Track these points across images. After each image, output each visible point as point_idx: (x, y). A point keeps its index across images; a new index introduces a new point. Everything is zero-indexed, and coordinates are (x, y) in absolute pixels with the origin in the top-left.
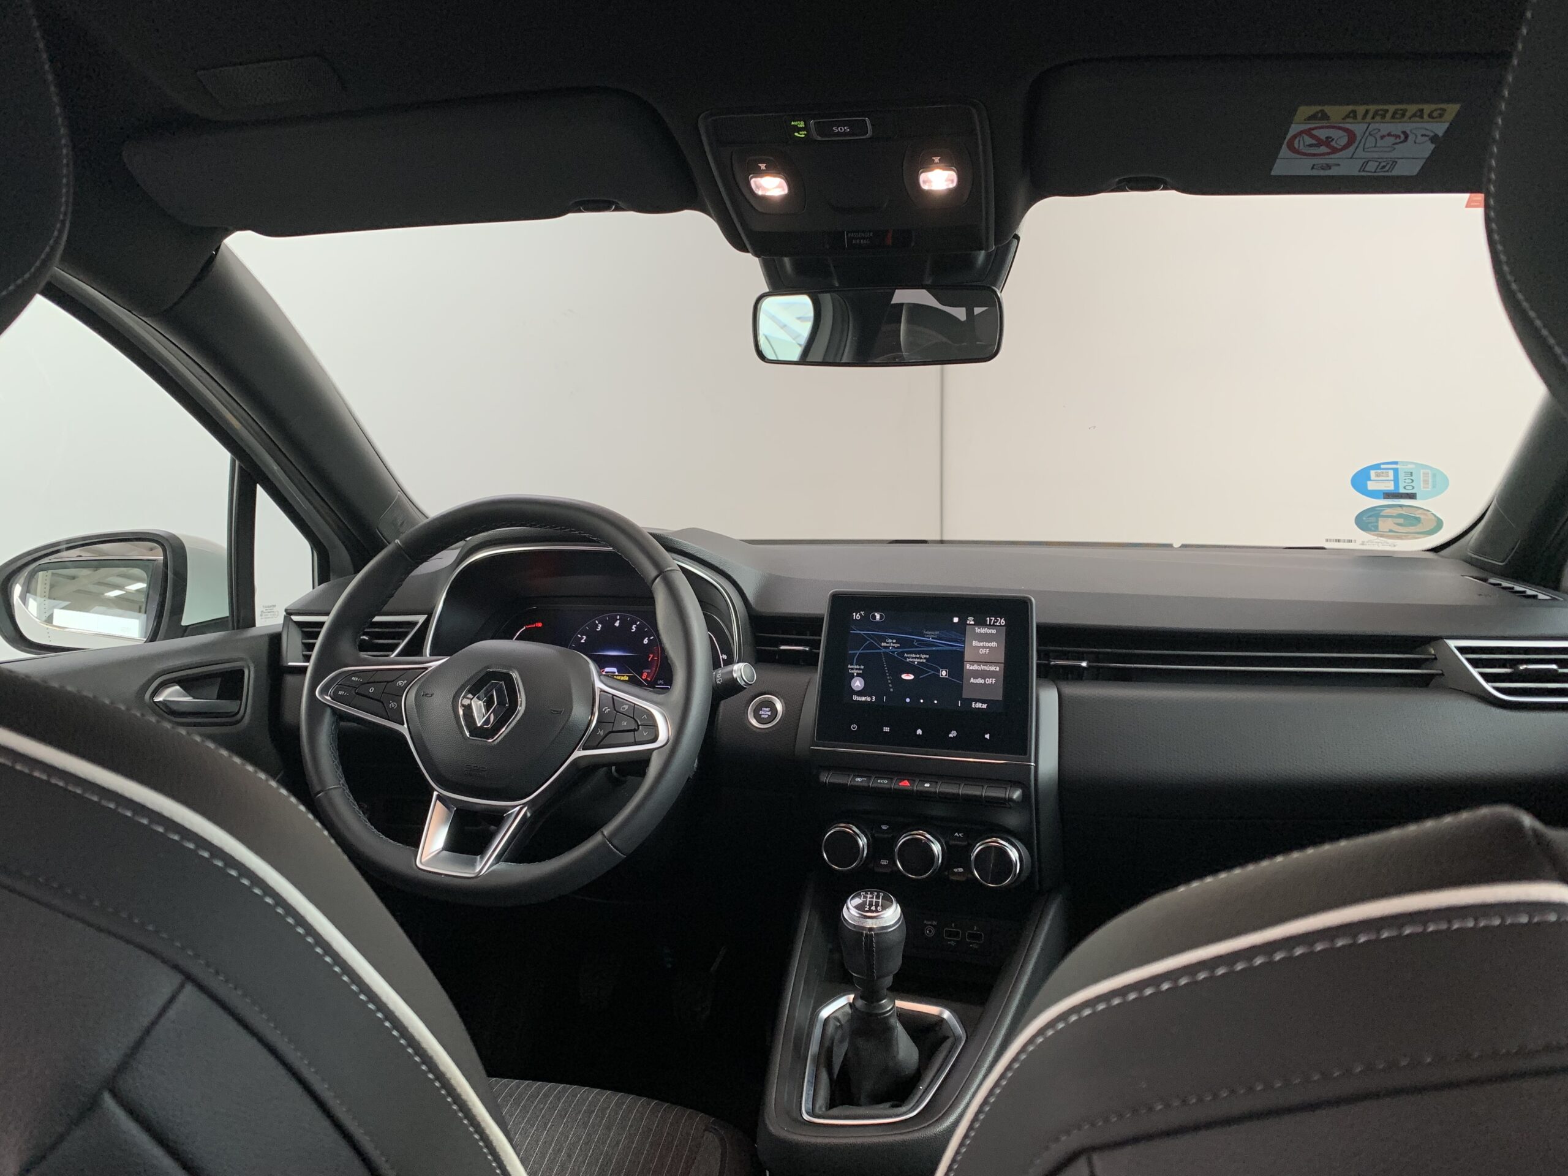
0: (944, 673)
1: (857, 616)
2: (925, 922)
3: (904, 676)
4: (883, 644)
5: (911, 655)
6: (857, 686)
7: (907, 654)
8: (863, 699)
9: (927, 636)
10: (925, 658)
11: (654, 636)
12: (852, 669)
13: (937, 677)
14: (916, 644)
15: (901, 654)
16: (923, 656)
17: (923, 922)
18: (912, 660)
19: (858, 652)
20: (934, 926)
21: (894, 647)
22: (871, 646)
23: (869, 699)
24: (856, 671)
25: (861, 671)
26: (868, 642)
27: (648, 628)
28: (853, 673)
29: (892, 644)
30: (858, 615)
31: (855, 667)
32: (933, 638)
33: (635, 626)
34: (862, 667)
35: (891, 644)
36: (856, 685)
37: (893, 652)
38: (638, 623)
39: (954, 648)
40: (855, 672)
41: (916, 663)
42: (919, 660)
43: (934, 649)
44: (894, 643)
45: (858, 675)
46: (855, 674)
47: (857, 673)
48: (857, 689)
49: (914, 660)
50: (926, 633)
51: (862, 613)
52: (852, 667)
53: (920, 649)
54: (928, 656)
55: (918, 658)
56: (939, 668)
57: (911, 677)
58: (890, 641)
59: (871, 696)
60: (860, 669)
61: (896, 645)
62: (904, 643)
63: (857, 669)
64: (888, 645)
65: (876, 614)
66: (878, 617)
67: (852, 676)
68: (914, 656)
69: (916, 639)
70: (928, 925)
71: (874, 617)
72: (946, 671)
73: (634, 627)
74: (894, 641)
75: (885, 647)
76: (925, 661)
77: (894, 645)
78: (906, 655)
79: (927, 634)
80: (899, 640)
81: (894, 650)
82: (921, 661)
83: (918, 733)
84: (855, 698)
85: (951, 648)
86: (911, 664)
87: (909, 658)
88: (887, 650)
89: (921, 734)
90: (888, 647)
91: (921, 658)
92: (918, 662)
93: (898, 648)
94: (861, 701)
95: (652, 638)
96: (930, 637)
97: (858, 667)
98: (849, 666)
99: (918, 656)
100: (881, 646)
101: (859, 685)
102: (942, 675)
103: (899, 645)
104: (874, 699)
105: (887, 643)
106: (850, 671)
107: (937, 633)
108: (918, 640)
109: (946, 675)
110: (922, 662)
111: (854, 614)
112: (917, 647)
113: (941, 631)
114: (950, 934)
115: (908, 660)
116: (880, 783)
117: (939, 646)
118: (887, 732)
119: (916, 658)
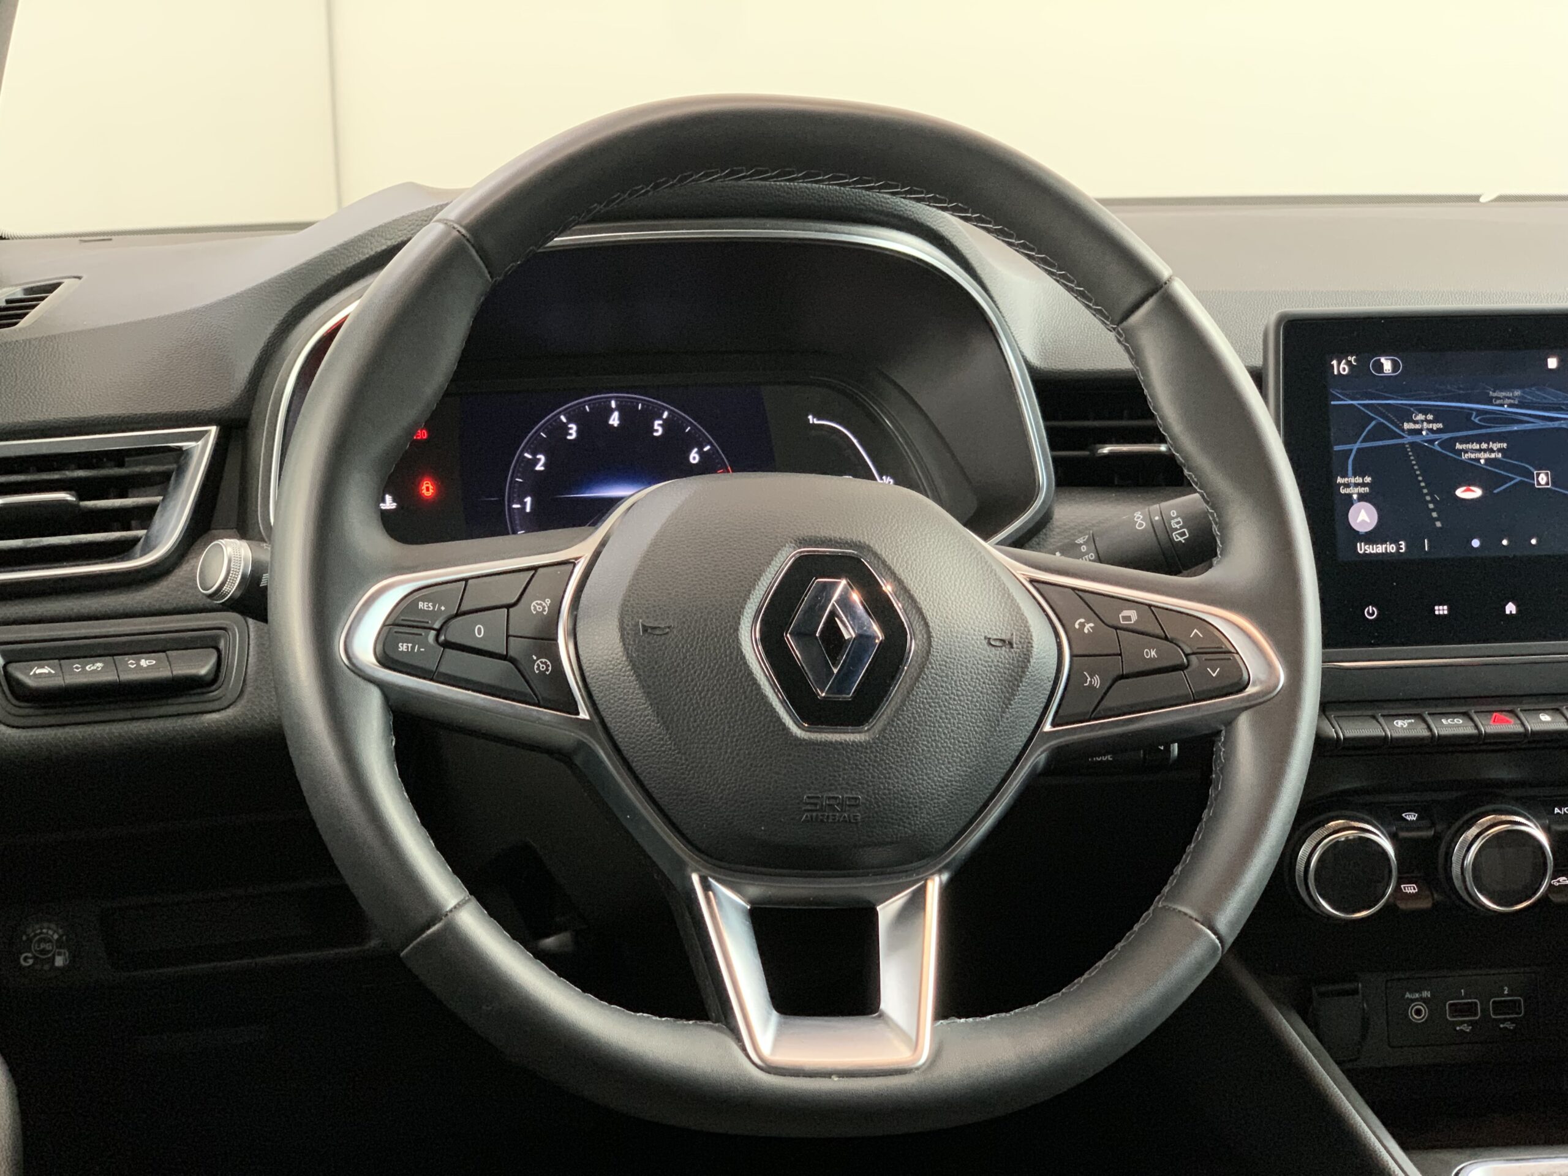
0: (1543, 479)
1: (1341, 368)
2: (1408, 995)
3: (1461, 493)
4: (1406, 426)
5: (1470, 446)
6: (1363, 521)
7: (1461, 444)
8: (1380, 549)
9: (1498, 402)
10: (1499, 450)
11: (710, 443)
12: (1347, 485)
13: (1530, 488)
14: (1476, 421)
15: (1449, 444)
16: (1495, 446)
17: (1403, 996)
18: (1473, 456)
19: (1355, 447)
20: (1424, 1000)
21: (1431, 430)
22: (1380, 432)
23: (1391, 548)
24: (1356, 490)
25: (1367, 490)
26: (1373, 423)
27: (691, 424)
28: (1350, 496)
29: (1425, 424)
30: (1342, 365)
31: (1352, 480)
32: (1510, 406)
33: (660, 422)
34: (1368, 479)
35: (1423, 425)
36: (1359, 520)
37: (1432, 442)
38: (665, 415)
39: (1556, 424)
40: (1355, 492)
41: (1482, 461)
42: (1487, 455)
43: (1516, 428)
44: (1429, 422)
45: (1362, 497)
46: (1355, 497)
47: (1359, 494)
48: (1363, 529)
49: (1478, 455)
50: (1495, 395)
51: (1352, 359)
52: (1346, 480)
53: (1483, 431)
54: (1505, 445)
55: (1485, 451)
56: (1531, 468)
57: (1476, 493)
58: (1420, 417)
59: (1395, 541)
60: (1363, 485)
61: (1435, 426)
62: (1453, 421)
63: (1356, 485)
64: (1418, 426)
65: (1383, 360)
66: (1387, 365)
67: (1348, 501)
68: (1476, 446)
69: (1477, 410)
70: (1413, 1001)
71: (1379, 367)
72: (1547, 474)
73: (657, 424)
74: (1430, 417)
75: (1412, 432)
76: (1500, 455)
77: (1430, 426)
78: (1458, 446)
79: (1497, 398)
80: (1439, 415)
81: (1432, 436)
82: (1493, 456)
83: (1508, 612)
84: (1363, 548)
85: (1551, 425)
86: (1473, 465)
87: (1466, 452)
88: (1417, 439)
89: (1514, 612)
90: (1419, 432)
91: (1492, 451)
92: (1487, 460)
93: (1439, 431)
94: (1377, 555)
95: (707, 448)
96: (1504, 402)
97: (1359, 480)
98: (1339, 480)
99: (1484, 446)
100: (1403, 430)
101: (1368, 520)
102: (1539, 484)
103: (1440, 426)
104: (1403, 546)
105: (1416, 422)
106: (1343, 491)
107: (1517, 393)
108: (1479, 412)
109: (1547, 484)
110: (1495, 459)
111: (1334, 362)
112: (1482, 427)
113: (1527, 390)
114: (1457, 1010)
115: (1465, 457)
116: (1450, 726)
117: (1528, 422)
118: (1444, 615)
119: (1480, 450)
